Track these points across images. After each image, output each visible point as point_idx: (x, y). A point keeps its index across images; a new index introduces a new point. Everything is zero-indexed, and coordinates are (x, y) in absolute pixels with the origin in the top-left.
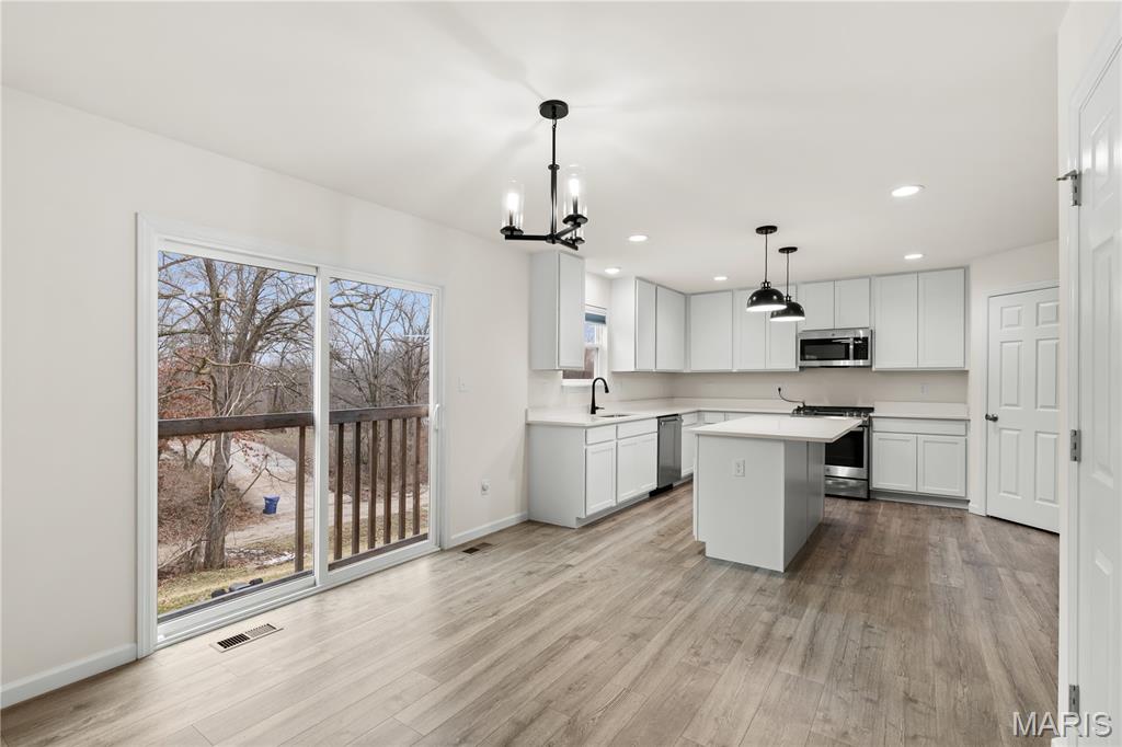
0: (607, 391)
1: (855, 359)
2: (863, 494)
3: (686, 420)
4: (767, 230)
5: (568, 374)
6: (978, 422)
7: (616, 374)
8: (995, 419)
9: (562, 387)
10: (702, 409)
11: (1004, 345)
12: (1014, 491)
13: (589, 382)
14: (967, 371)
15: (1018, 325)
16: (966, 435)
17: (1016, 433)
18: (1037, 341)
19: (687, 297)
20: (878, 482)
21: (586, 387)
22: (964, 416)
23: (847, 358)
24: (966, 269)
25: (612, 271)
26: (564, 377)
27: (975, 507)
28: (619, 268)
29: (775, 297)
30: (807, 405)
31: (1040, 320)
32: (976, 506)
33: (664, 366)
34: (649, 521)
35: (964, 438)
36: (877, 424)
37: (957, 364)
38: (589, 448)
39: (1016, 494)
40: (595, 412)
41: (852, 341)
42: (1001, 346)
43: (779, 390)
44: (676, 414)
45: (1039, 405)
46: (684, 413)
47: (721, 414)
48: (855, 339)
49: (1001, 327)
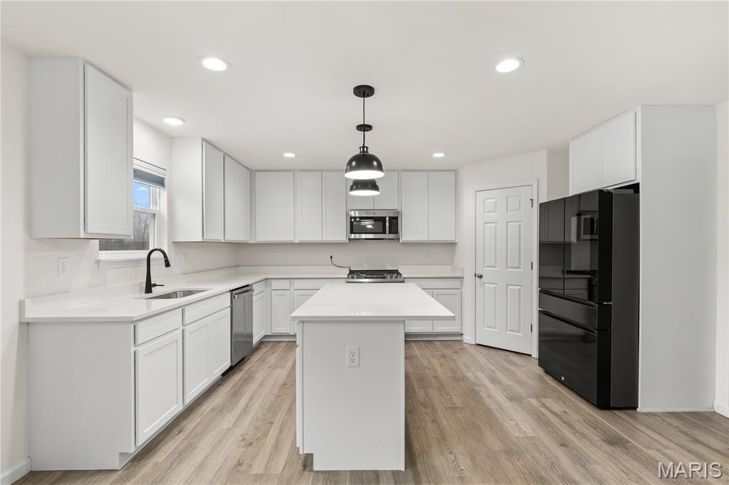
0: (168, 265)
1: (390, 233)
3: (257, 288)
4: (364, 91)
5: (107, 244)
6: (469, 278)
7: (177, 245)
8: (481, 277)
9: (98, 262)
10: (269, 277)
11: (486, 225)
12: (493, 326)
13: (143, 254)
14: (456, 243)
15: (495, 211)
16: (461, 288)
17: (494, 286)
18: (507, 223)
19: (252, 173)
21: (138, 261)
22: (460, 275)
23: (384, 232)
24: (456, 172)
25: (173, 122)
26: (100, 250)
27: (468, 339)
28: (184, 120)
29: (375, 163)
30: (352, 269)
31: (509, 209)
33: (233, 236)
34: (228, 420)
35: (459, 291)
37: (451, 238)
38: (140, 349)
39: (494, 328)
40: (151, 292)
41: (387, 219)
42: (484, 226)
43: (331, 257)
44: (248, 286)
45: (509, 266)
46: (254, 283)
47: (287, 280)
48: (390, 218)
49: (484, 213)
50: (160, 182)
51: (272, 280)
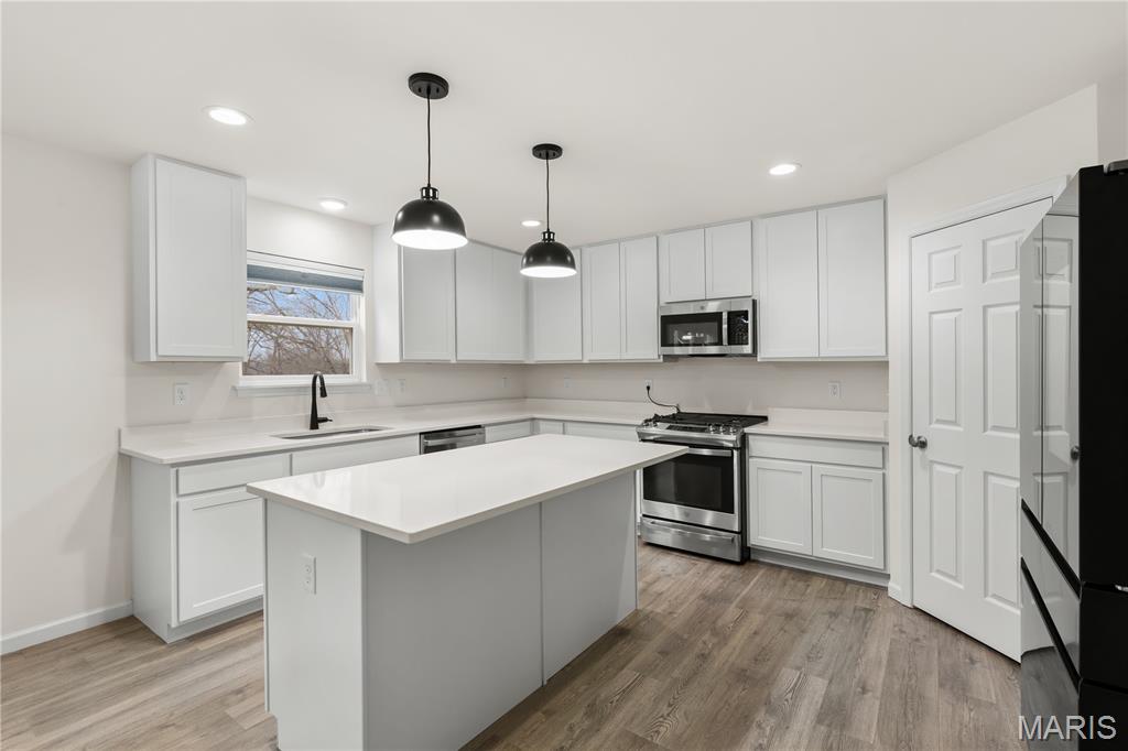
1: (731, 343)
2: (735, 555)
3: (493, 432)
6: (899, 449)
7: (383, 367)
8: (923, 445)
10: (535, 416)
11: (935, 317)
12: (952, 572)
14: (888, 363)
15: (955, 281)
16: (884, 467)
17: (954, 471)
18: (985, 308)
20: (757, 538)
22: (880, 436)
23: (718, 342)
24: (883, 199)
26: (246, 373)
27: (897, 589)
30: (682, 411)
31: (989, 274)
32: (899, 588)
35: (881, 472)
36: (755, 445)
37: (874, 351)
39: (955, 578)
40: (317, 428)
41: (725, 316)
42: (930, 317)
43: (648, 388)
44: (479, 427)
45: (990, 425)
46: (490, 425)
47: (558, 423)
48: (729, 313)
49: (930, 289)
50: (357, 287)
51: (541, 422)
